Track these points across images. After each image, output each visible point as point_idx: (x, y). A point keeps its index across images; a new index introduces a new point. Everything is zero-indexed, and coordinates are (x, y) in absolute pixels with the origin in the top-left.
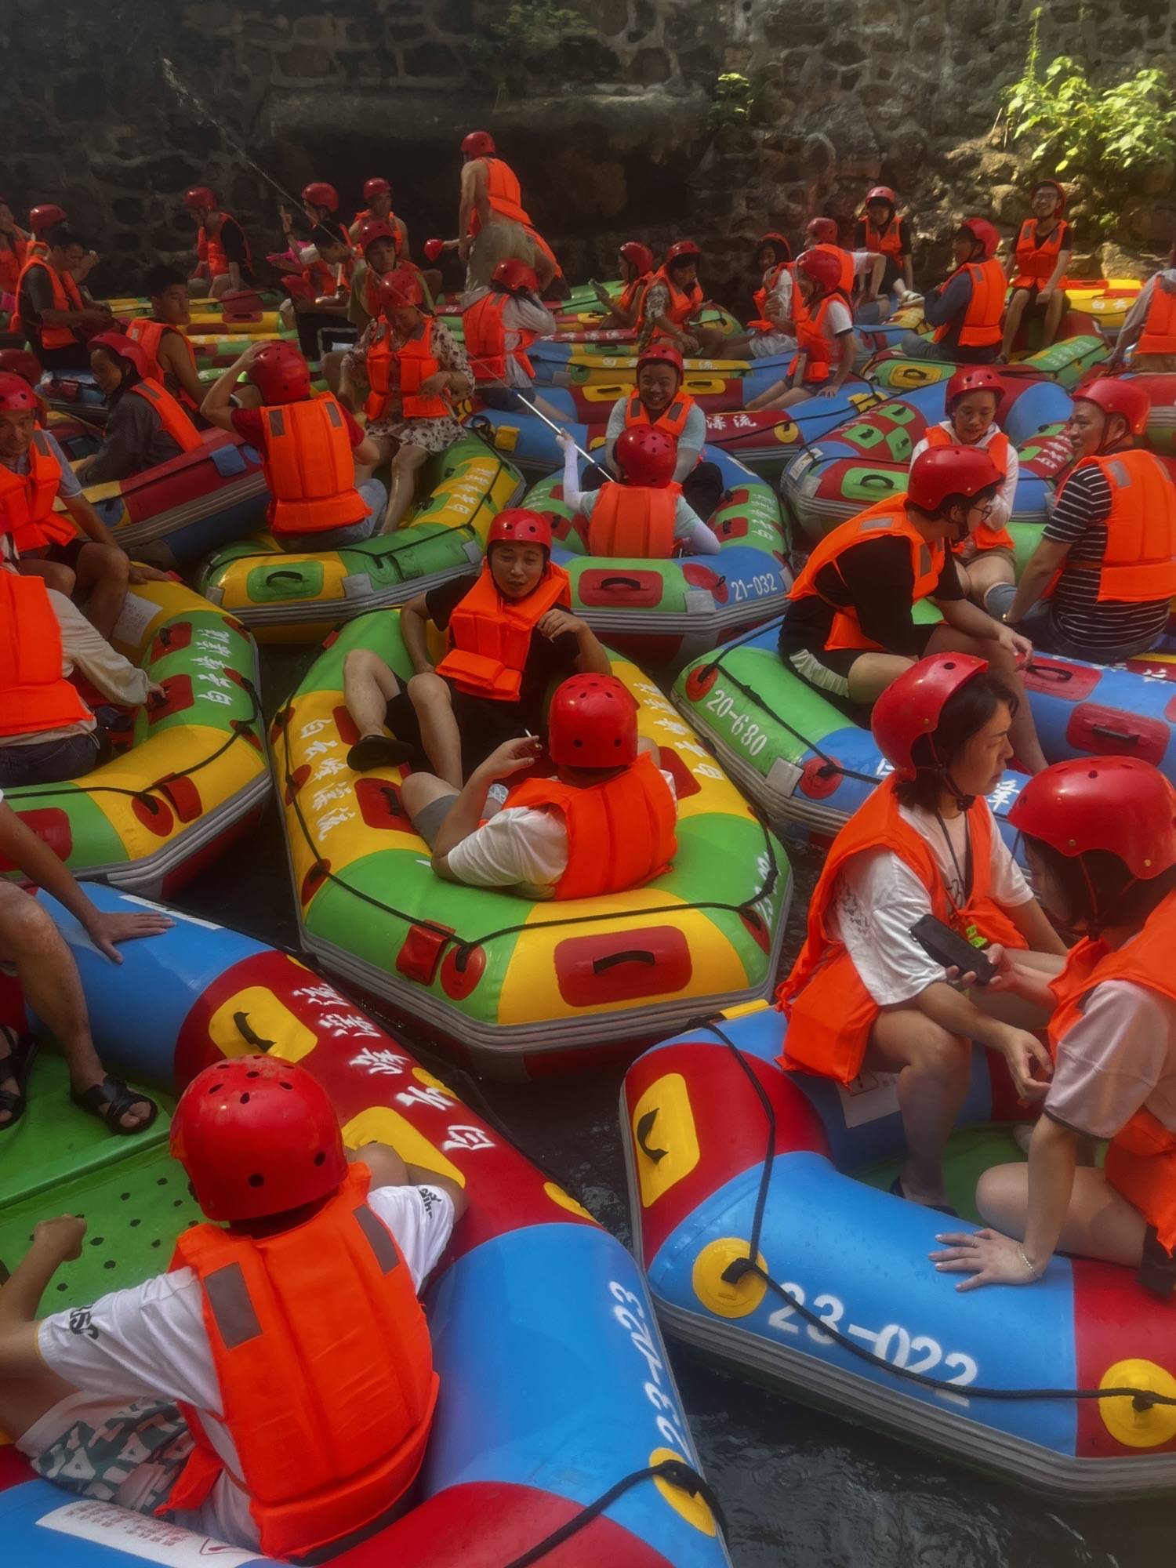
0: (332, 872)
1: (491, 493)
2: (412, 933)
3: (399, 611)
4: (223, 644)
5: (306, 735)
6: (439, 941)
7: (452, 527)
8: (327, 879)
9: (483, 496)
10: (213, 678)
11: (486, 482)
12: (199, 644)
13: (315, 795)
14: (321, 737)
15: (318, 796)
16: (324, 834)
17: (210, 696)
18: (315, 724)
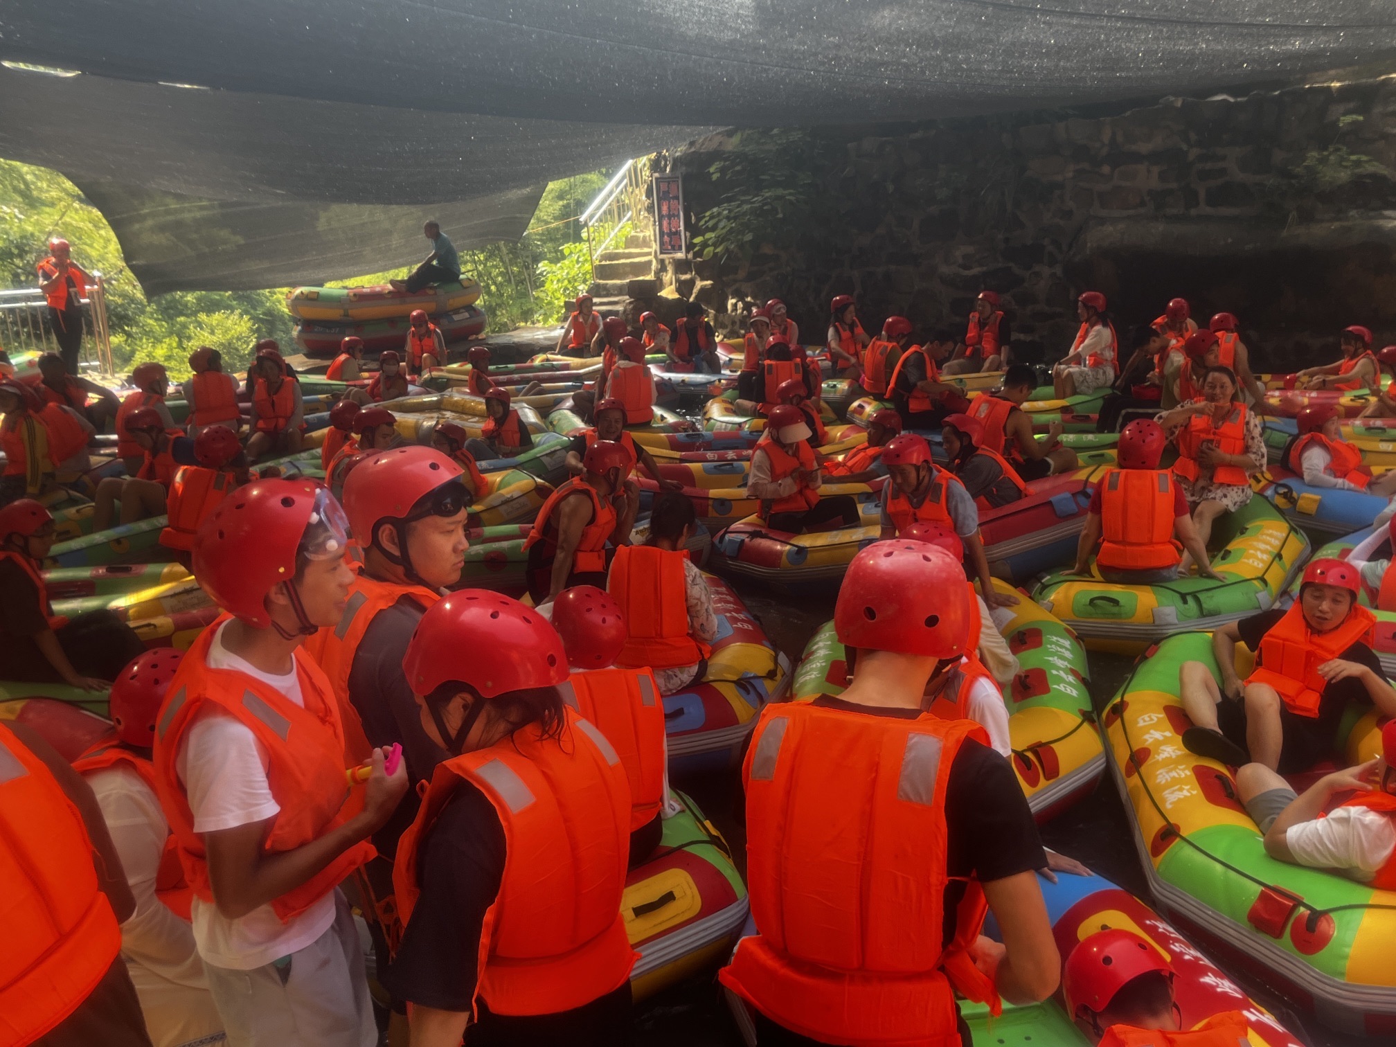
0: (1183, 833)
1: (1282, 552)
2: (1263, 895)
3: (1210, 635)
4: (1067, 649)
5: (1141, 724)
6: (1291, 904)
7: (1249, 578)
8: (1178, 840)
9: (1273, 555)
10: (1062, 673)
11: (1277, 543)
12: (1049, 646)
13: (1158, 773)
14: (1155, 727)
15: (1161, 774)
16: (1171, 804)
17: (1062, 687)
18: (1150, 717)
